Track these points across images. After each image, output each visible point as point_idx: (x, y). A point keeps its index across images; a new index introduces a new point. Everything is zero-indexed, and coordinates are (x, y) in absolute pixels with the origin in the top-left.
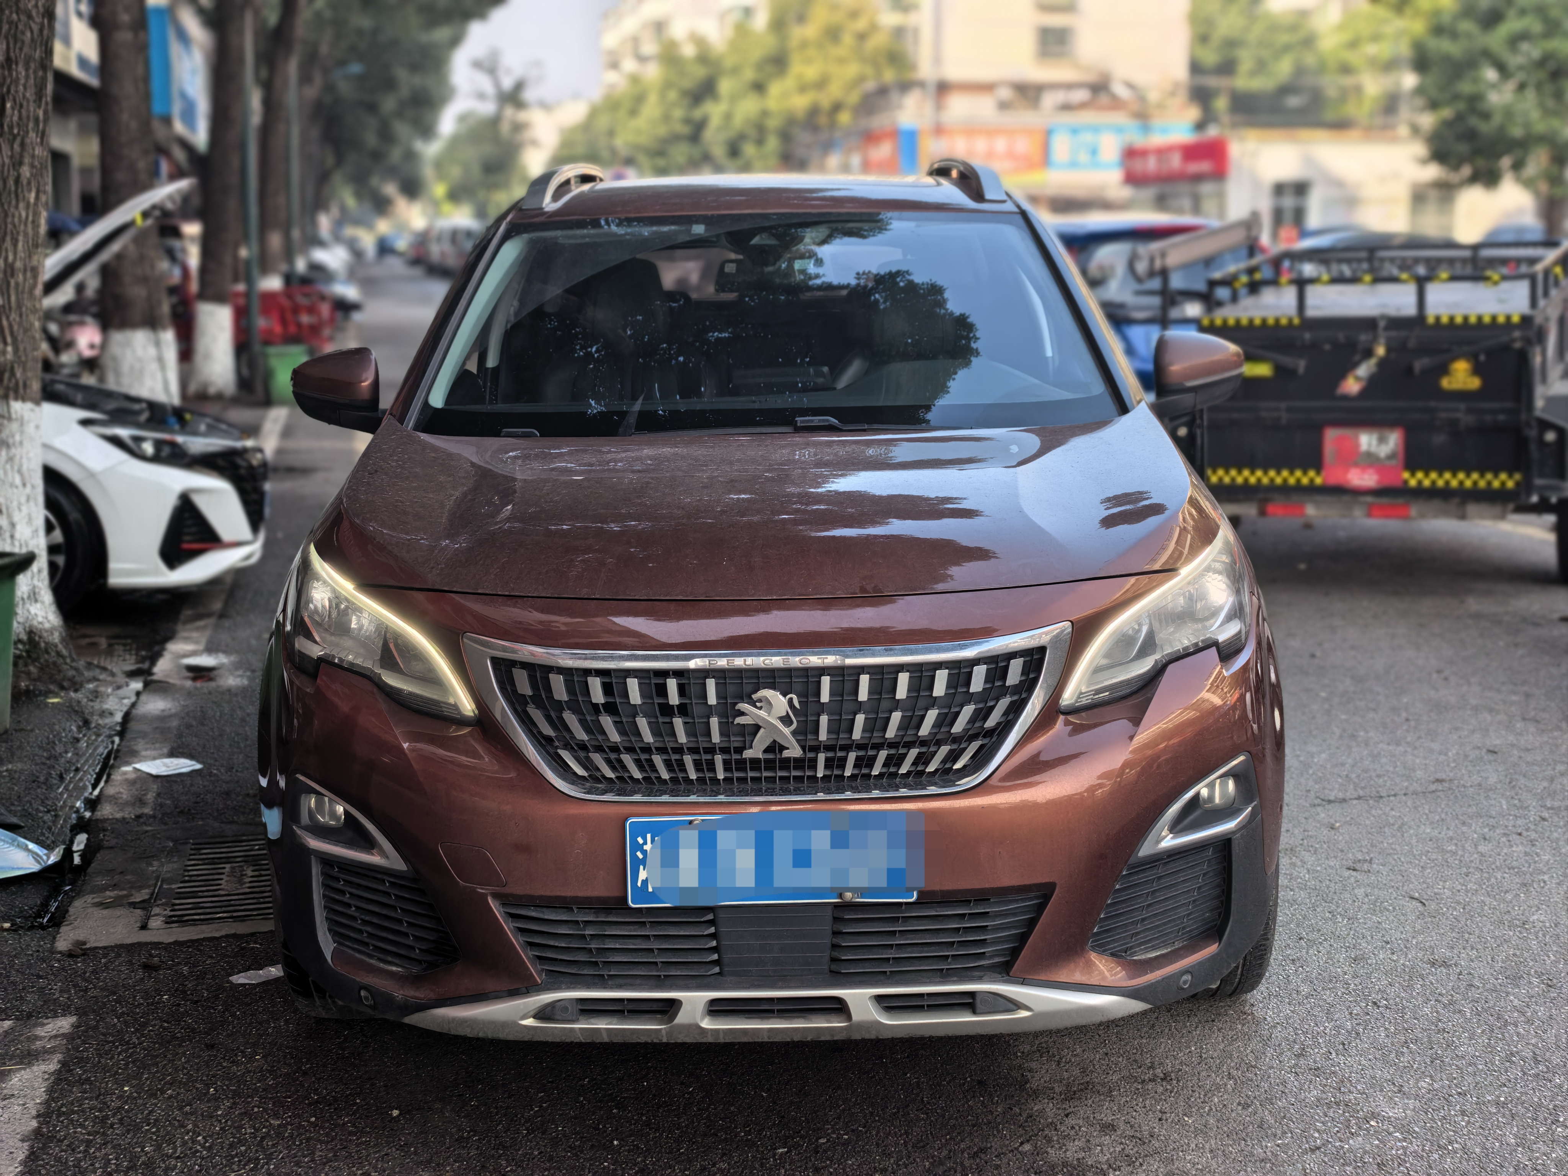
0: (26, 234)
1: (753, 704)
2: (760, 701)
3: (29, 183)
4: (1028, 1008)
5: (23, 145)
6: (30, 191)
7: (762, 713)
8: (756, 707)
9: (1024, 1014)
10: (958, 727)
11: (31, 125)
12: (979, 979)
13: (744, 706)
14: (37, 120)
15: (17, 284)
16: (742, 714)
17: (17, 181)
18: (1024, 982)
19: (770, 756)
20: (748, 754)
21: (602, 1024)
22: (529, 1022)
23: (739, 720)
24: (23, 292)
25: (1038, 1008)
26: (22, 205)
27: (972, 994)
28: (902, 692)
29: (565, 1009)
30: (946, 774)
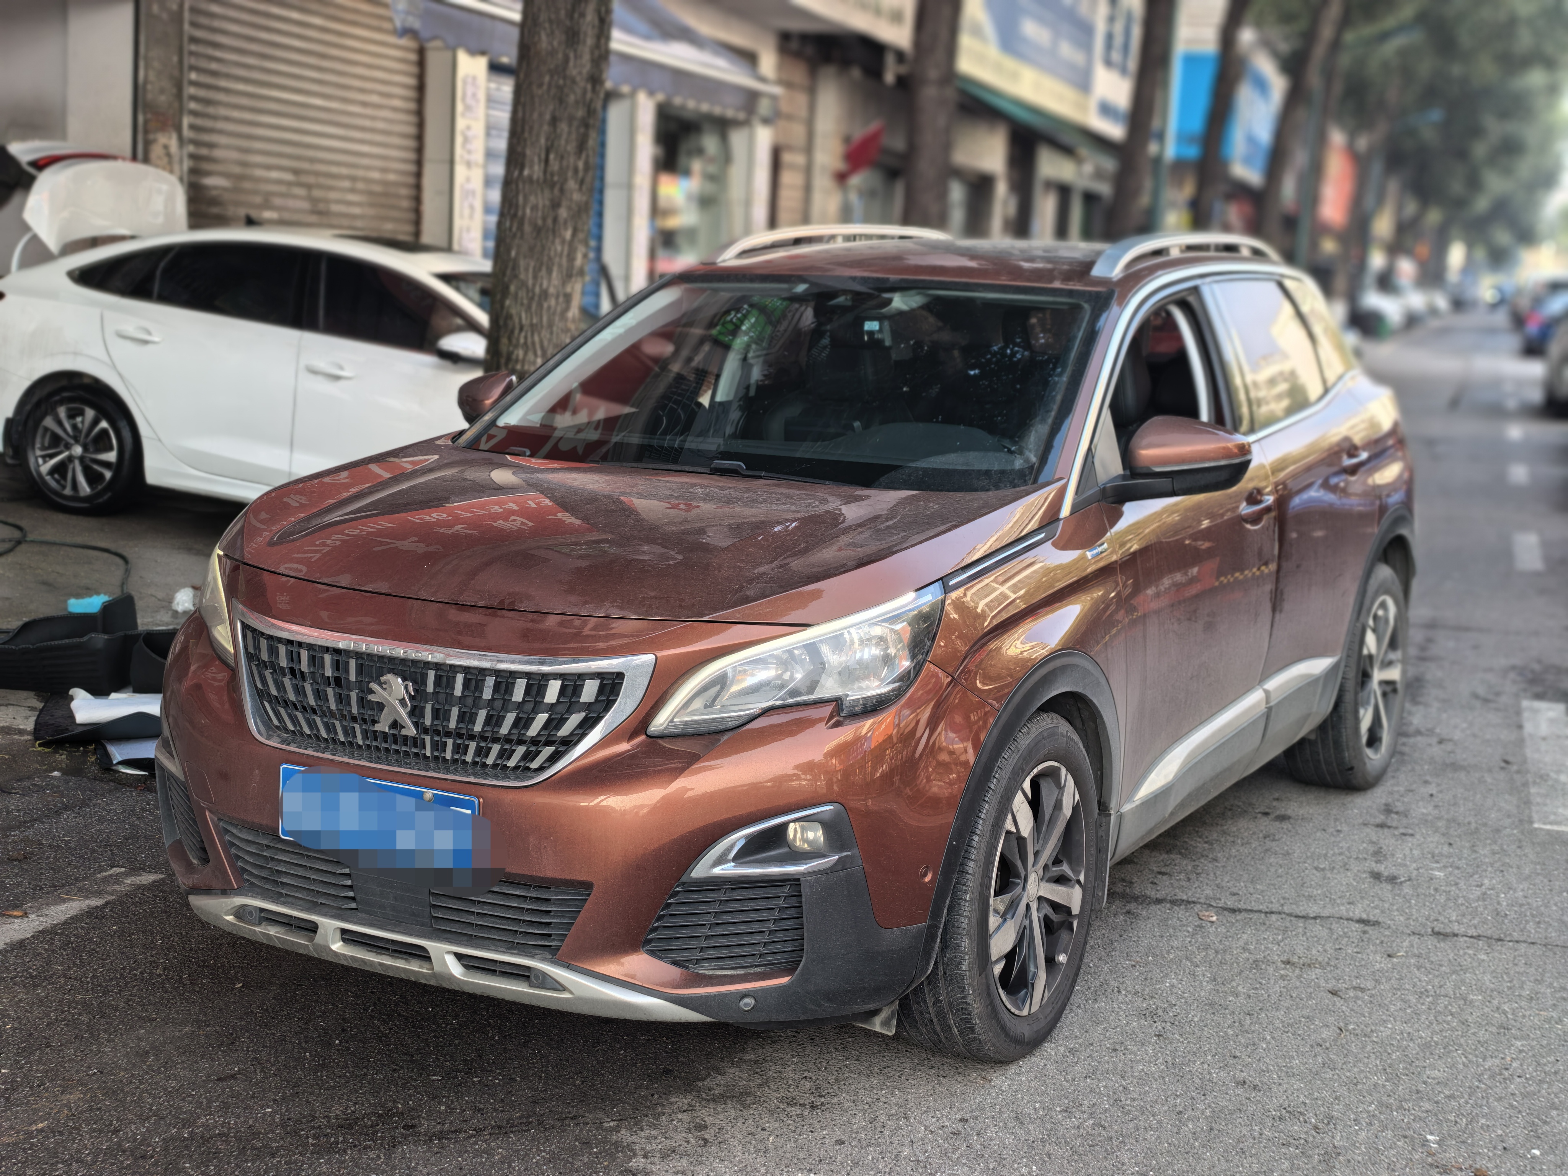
0: (560, 266)
1: (380, 684)
2: (385, 683)
3: (565, 222)
4: (571, 993)
5: (562, 190)
6: (566, 229)
7: (385, 694)
8: (382, 687)
9: (566, 995)
10: (533, 731)
11: (570, 174)
12: (532, 956)
13: (374, 686)
14: (576, 170)
15: (549, 308)
16: (372, 692)
17: (555, 220)
18: (568, 967)
19: (393, 731)
20: (377, 727)
21: (273, 931)
22: (230, 918)
23: (371, 697)
24: (554, 313)
25: (578, 993)
26: (557, 241)
27: (528, 968)
28: (487, 694)
29: (251, 913)
30: (522, 770)
